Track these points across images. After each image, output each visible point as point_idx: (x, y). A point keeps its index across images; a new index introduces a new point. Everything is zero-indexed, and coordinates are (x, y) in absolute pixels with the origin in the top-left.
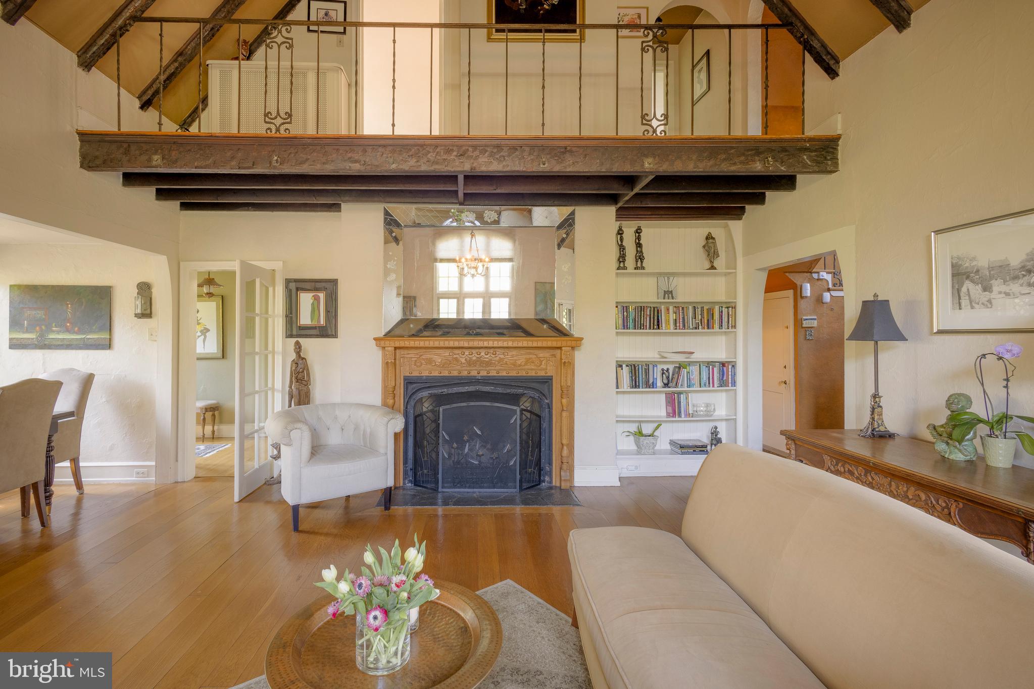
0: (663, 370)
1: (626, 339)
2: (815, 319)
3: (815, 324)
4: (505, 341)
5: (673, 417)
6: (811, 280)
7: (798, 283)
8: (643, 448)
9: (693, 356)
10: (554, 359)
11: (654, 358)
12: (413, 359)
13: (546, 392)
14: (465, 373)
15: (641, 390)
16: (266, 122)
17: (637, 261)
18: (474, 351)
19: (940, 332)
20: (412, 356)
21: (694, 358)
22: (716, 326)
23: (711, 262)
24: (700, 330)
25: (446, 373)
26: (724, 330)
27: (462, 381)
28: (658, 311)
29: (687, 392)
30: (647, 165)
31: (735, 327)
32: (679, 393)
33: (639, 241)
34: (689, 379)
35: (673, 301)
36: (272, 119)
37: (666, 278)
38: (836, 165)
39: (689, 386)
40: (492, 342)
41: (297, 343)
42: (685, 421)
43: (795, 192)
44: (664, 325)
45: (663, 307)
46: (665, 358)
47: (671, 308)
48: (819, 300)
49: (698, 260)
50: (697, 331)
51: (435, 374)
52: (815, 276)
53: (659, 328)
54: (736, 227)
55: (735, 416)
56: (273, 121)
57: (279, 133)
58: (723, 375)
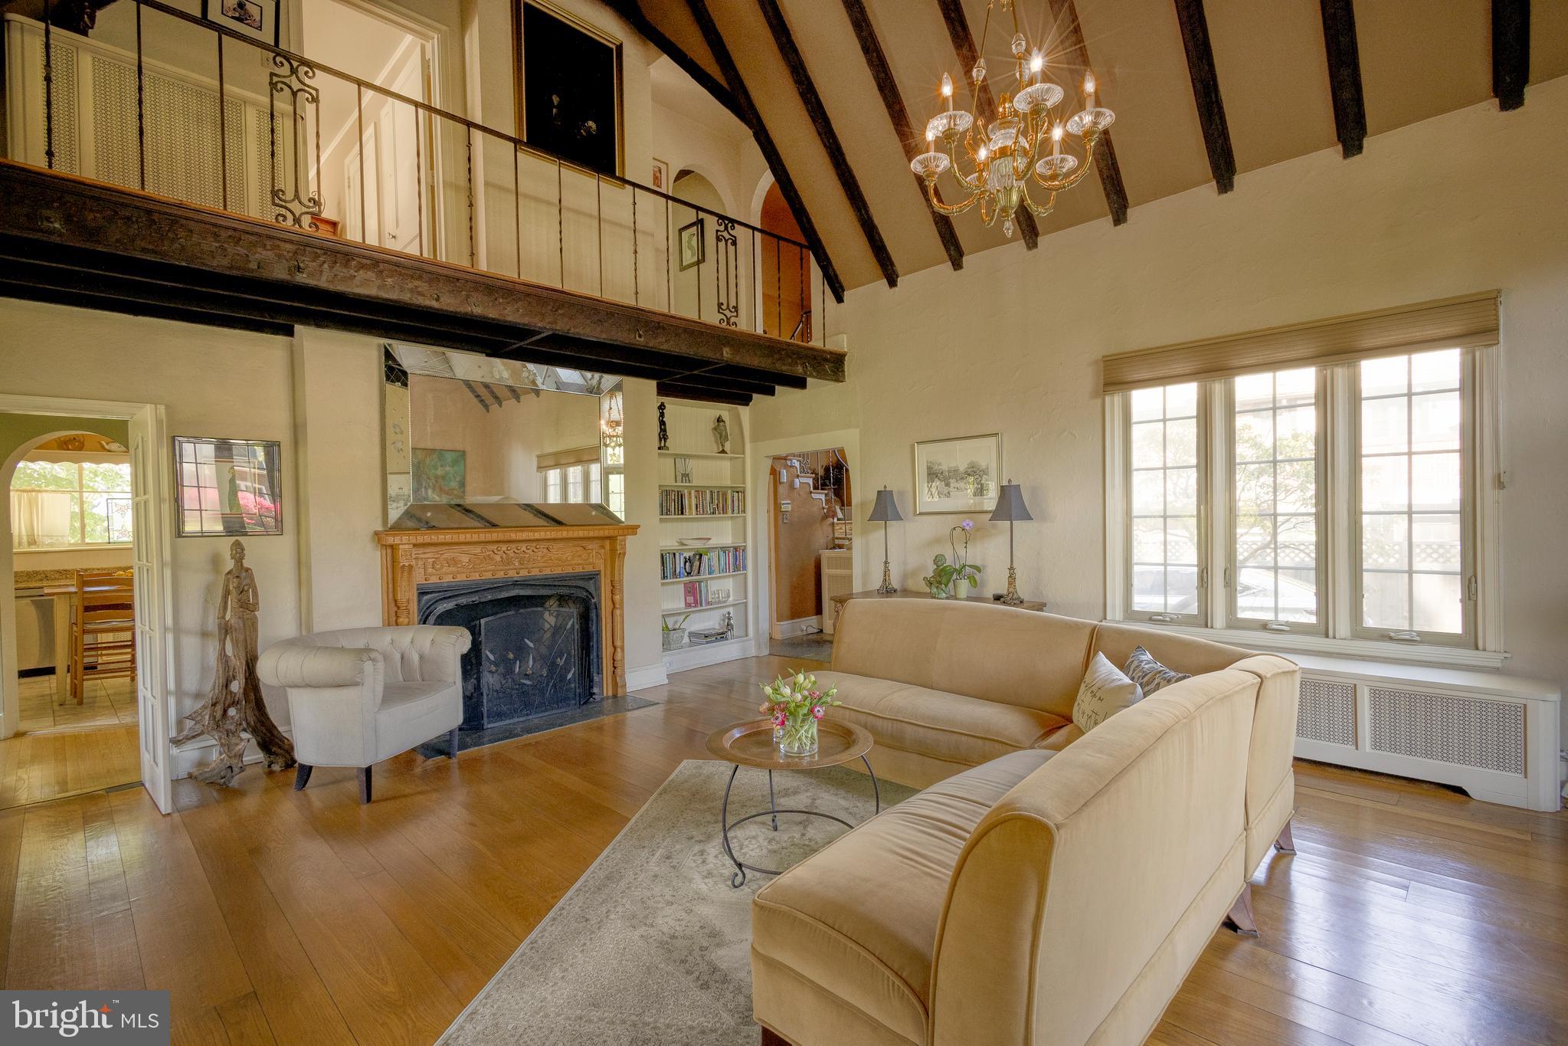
0: (685, 558)
1: (669, 525)
2: (789, 504)
3: (789, 508)
4: (559, 531)
5: (695, 607)
6: (786, 467)
7: (778, 469)
8: (673, 643)
9: (710, 542)
10: (603, 550)
11: (673, 546)
12: (430, 560)
13: (592, 590)
14: (500, 575)
15: (669, 581)
16: (274, 204)
17: (660, 441)
18: (513, 546)
19: (921, 514)
20: (429, 555)
21: (713, 542)
22: (730, 511)
23: (723, 446)
24: (717, 515)
25: (476, 577)
26: (735, 515)
27: (495, 586)
28: (682, 495)
29: (707, 580)
30: (725, 354)
31: (744, 512)
32: (700, 582)
33: (663, 418)
34: (710, 566)
35: (690, 484)
36: (285, 201)
37: (683, 460)
38: (844, 376)
39: (710, 573)
40: (544, 533)
41: (238, 544)
42: (707, 610)
43: (804, 391)
44: (687, 511)
45: (686, 491)
46: (686, 545)
47: (693, 492)
48: (792, 486)
49: (709, 445)
50: (714, 516)
51: (461, 578)
52: (789, 463)
53: (682, 513)
54: (744, 412)
55: (746, 599)
56: (288, 205)
57: (300, 226)
58: (736, 559)
